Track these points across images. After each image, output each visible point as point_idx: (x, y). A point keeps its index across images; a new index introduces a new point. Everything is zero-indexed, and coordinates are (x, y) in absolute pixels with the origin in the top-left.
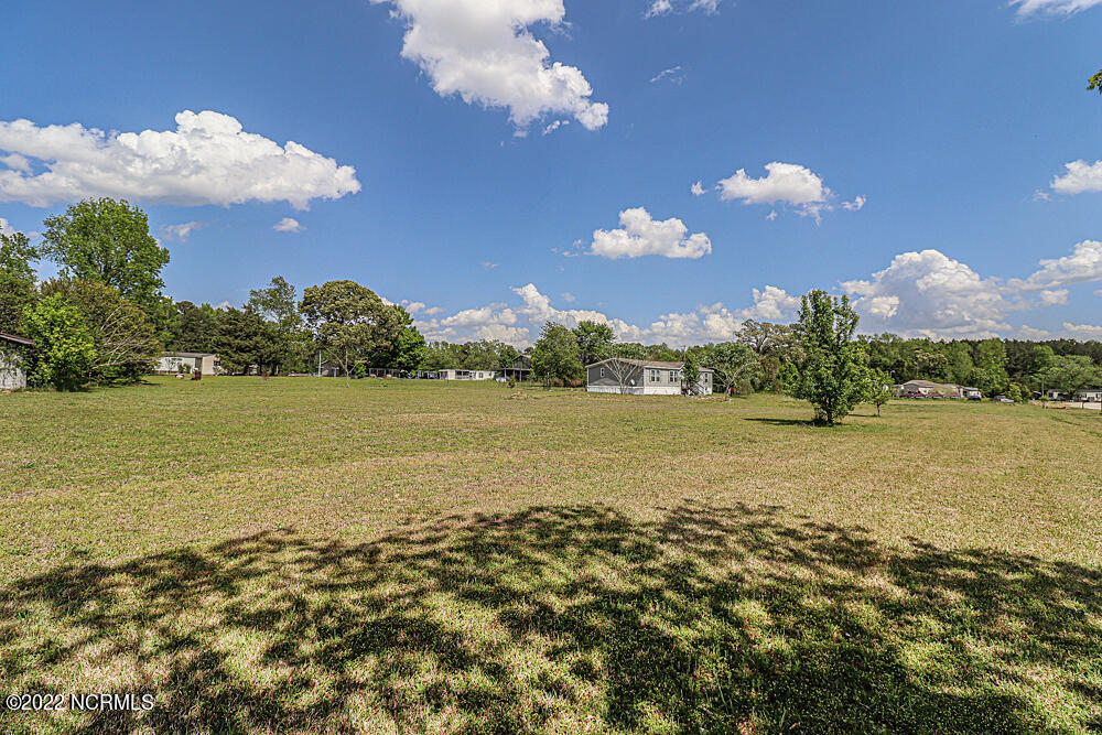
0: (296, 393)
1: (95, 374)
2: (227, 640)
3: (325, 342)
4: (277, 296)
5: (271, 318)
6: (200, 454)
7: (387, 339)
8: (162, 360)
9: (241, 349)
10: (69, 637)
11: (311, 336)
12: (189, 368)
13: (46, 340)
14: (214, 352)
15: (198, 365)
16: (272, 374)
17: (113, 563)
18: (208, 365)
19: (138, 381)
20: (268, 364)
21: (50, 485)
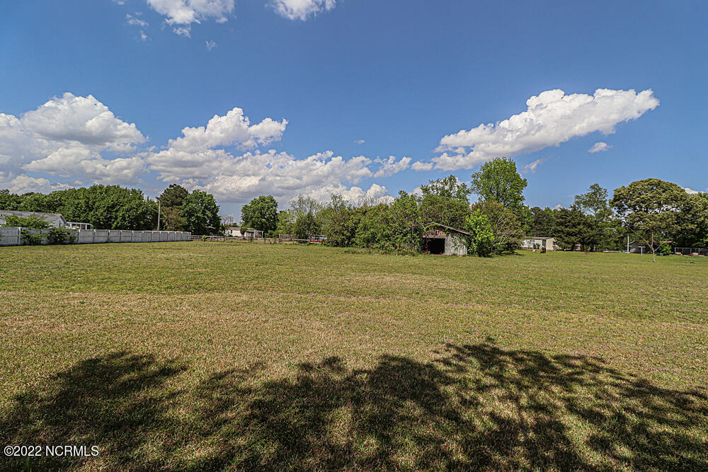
0: (610, 265)
1: (494, 248)
2: (569, 420)
3: (632, 227)
4: (594, 197)
5: (590, 212)
6: (548, 298)
7: (693, 223)
8: (525, 241)
9: (569, 234)
10: (488, 381)
11: (620, 223)
12: (539, 246)
13: (474, 232)
14: (552, 236)
15: (544, 244)
16: (591, 251)
17: (506, 349)
18: (550, 244)
19: (513, 253)
20: (588, 244)
21: (478, 302)
